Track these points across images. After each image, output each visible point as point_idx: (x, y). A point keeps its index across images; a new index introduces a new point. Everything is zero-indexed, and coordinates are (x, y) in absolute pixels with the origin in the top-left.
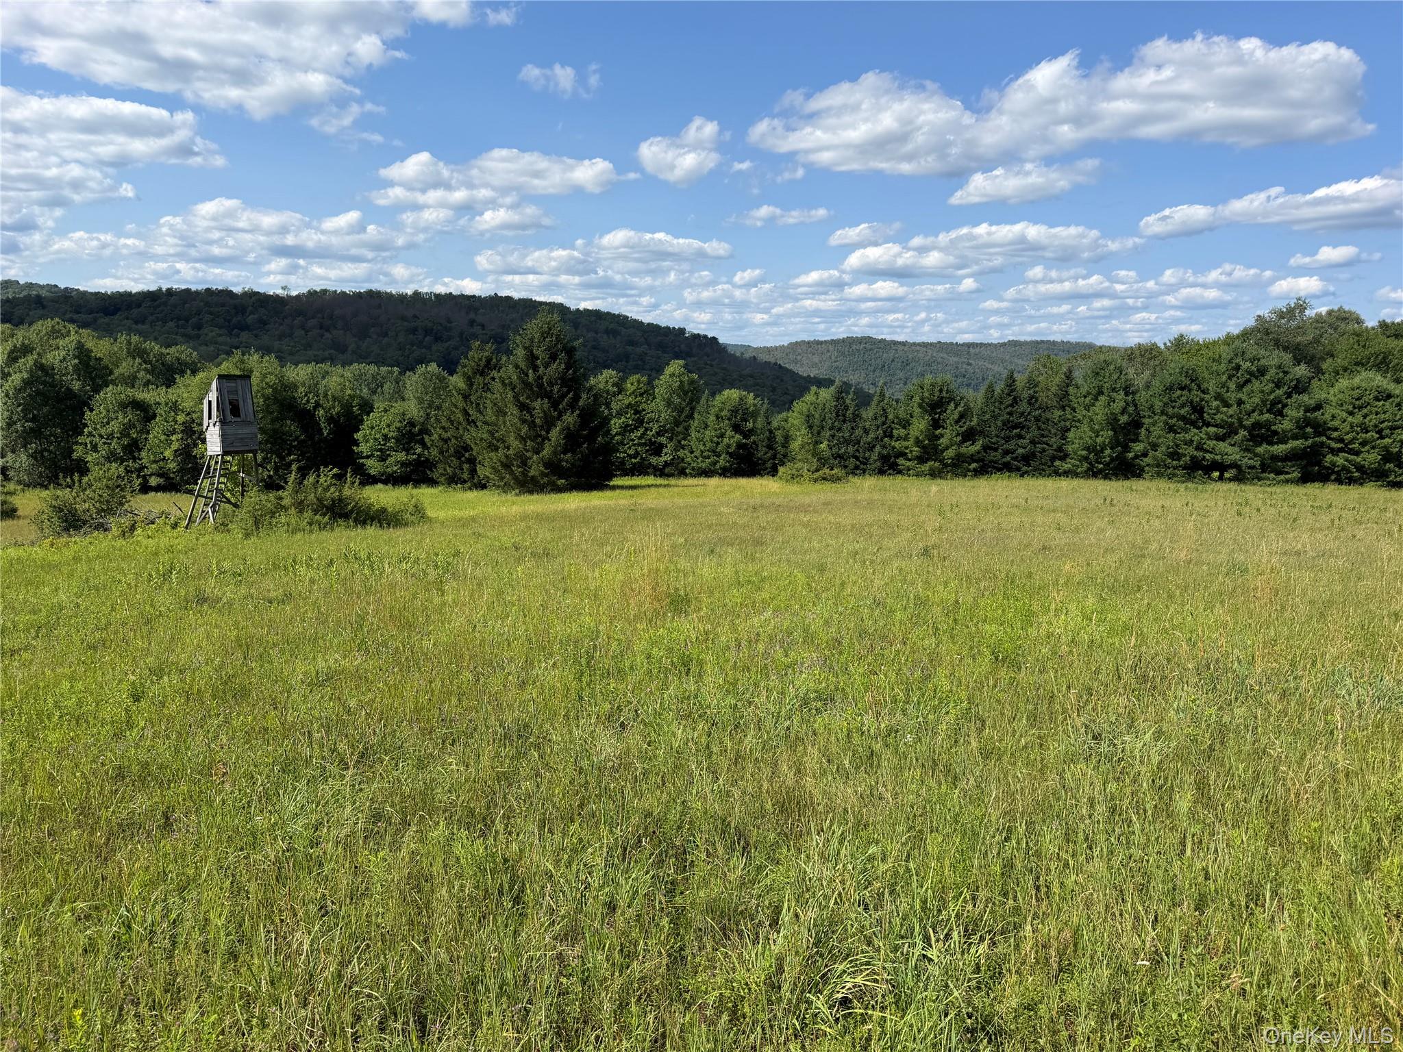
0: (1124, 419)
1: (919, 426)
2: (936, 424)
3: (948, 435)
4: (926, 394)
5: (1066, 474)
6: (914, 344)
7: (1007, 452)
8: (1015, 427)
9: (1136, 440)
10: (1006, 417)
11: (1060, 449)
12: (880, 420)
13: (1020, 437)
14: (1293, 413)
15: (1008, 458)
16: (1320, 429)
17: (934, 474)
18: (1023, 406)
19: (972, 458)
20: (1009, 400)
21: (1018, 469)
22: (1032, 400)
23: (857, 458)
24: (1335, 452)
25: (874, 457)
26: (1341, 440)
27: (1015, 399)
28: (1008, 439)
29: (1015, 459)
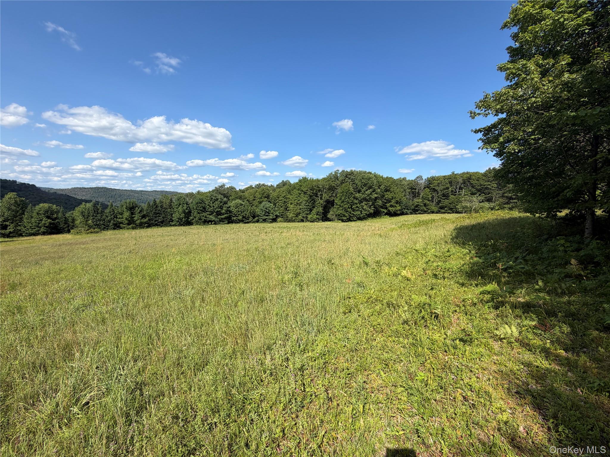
0: (187, 211)
1: (127, 214)
2: (132, 214)
3: (136, 217)
4: (128, 205)
5: (173, 225)
6: (123, 190)
7: (156, 221)
8: (158, 214)
9: (190, 216)
10: (154, 211)
11: (171, 219)
12: (112, 213)
13: (159, 216)
14: (224, 209)
15: (156, 222)
16: (230, 212)
17: (133, 228)
18: (159, 208)
19: (145, 223)
20: (155, 207)
21: (160, 225)
22: (162, 207)
23: (104, 225)
24: (234, 217)
25: (111, 224)
26: (234, 214)
27: (157, 206)
28: (156, 217)
29: (158, 222)
